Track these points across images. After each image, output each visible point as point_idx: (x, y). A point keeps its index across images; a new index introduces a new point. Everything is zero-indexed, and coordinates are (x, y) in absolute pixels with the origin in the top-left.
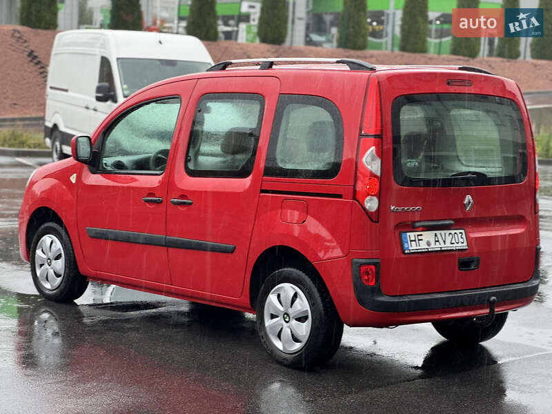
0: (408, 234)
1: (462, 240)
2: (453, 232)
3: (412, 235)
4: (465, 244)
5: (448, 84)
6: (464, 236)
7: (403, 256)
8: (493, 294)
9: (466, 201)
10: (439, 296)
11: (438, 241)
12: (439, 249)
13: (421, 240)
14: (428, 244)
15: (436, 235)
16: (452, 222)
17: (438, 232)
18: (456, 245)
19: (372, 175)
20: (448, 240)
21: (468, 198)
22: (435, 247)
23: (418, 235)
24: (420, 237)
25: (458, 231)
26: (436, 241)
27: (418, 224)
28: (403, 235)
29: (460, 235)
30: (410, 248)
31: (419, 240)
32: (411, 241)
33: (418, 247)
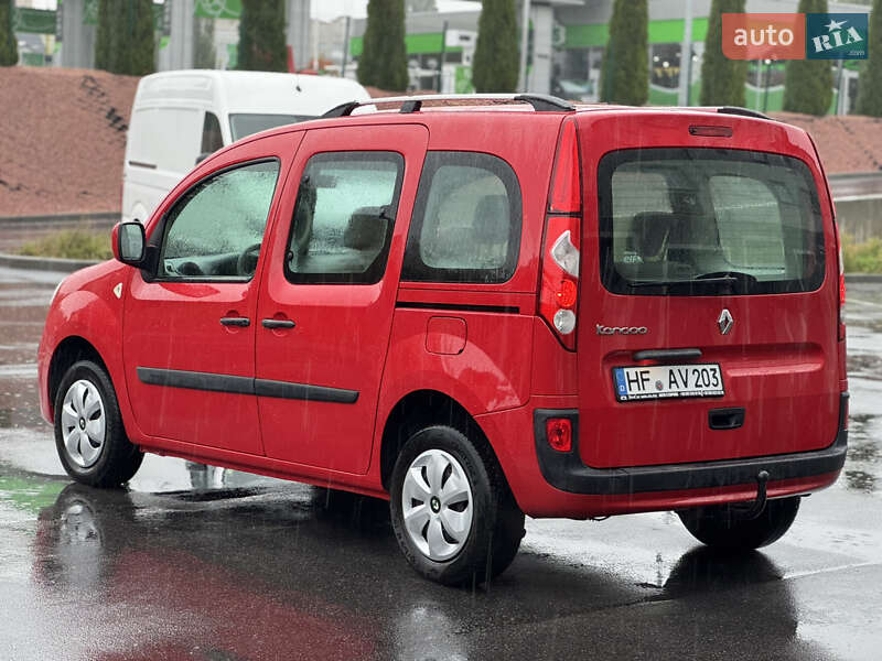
0: (626, 370)
1: (713, 381)
2: (700, 368)
3: (632, 372)
4: (720, 387)
5: (692, 133)
6: (718, 375)
7: (617, 405)
8: (763, 467)
9: (722, 319)
10: (675, 469)
11: (675, 382)
12: (677, 395)
13: (648, 380)
14: (659, 386)
15: (671, 372)
16: (698, 352)
17: (675, 369)
18: (704, 388)
19: (566, 276)
20: (692, 379)
21: (725, 314)
22: (669, 391)
23: (642, 373)
24: (645, 376)
25: (708, 367)
26: (671, 382)
27: (642, 355)
28: (618, 372)
29: (711, 373)
30: (629, 393)
31: (643, 380)
32: (630, 382)
33: (642, 392)
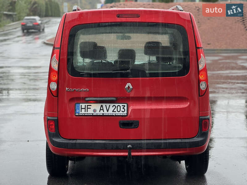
0: (81, 104)
1: (123, 110)
2: (116, 105)
3: (83, 105)
4: (126, 112)
6: (126, 108)
7: (75, 117)
11: (103, 110)
12: (102, 114)
13: (90, 108)
14: (95, 111)
15: (102, 106)
17: (104, 105)
18: (117, 112)
20: (111, 109)
21: (129, 85)
22: (98, 113)
23: (87, 106)
24: (89, 107)
25: (121, 105)
26: (101, 110)
28: (77, 105)
29: (122, 107)
30: (80, 113)
31: (88, 108)
32: (81, 108)
33: (86, 112)
